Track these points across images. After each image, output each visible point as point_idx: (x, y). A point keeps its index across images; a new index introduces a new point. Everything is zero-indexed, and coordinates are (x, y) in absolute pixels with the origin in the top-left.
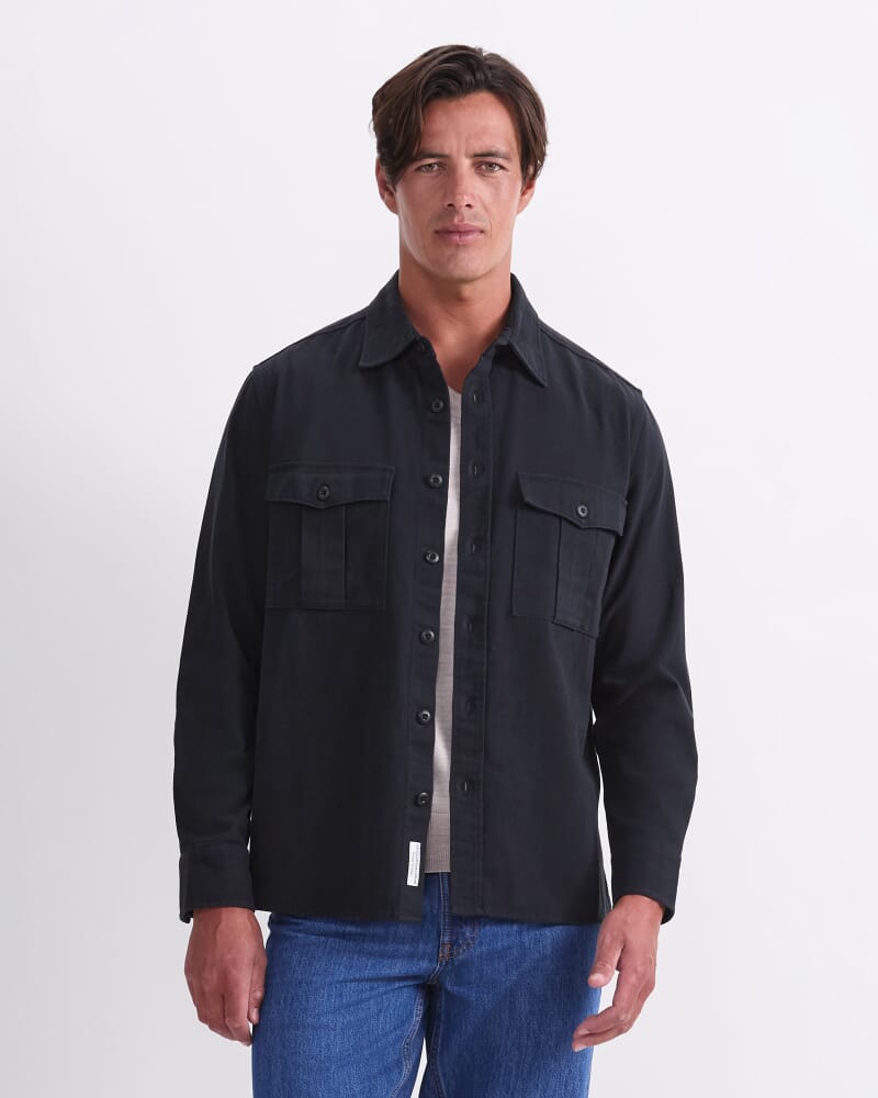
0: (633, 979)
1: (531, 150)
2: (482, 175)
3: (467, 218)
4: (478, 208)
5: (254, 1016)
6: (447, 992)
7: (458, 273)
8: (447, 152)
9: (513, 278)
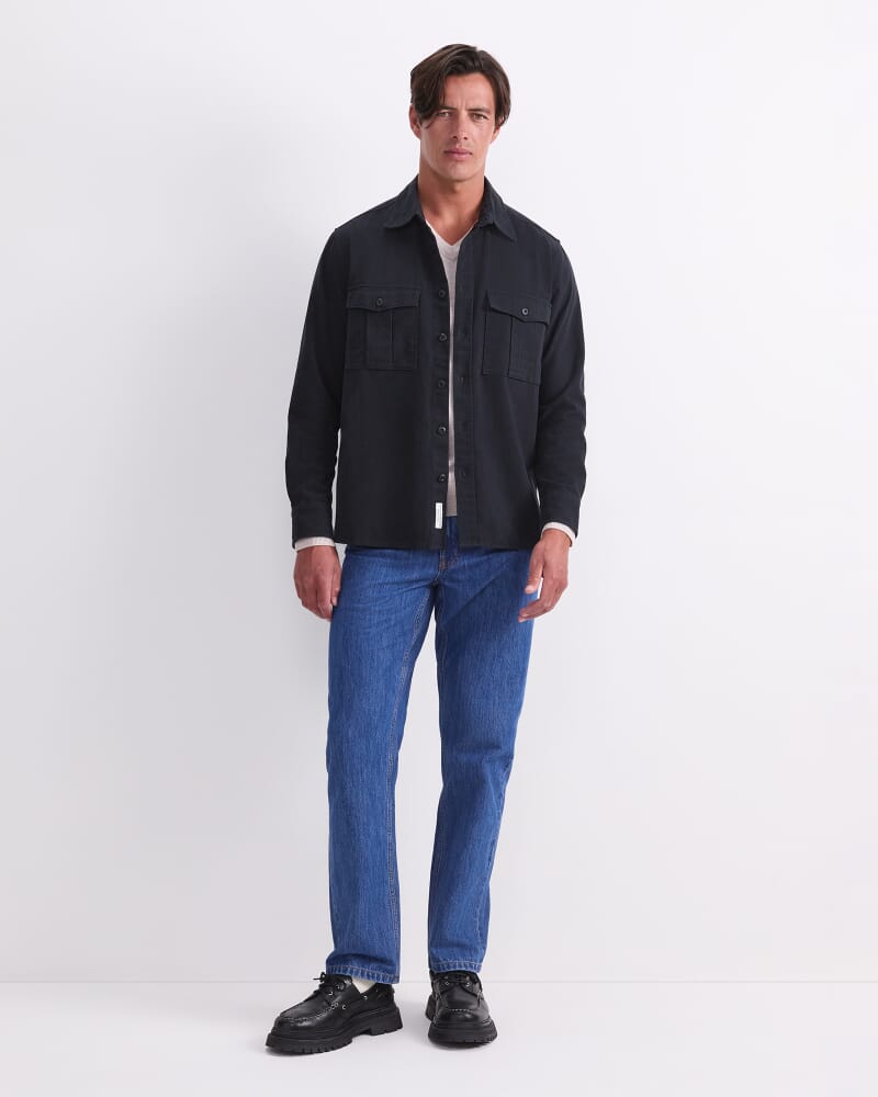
0: (550, 582)
1: (502, 107)
2: (474, 121)
3: (463, 145)
4: (470, 140)
5: (335, 601)
6: (445, 587)
7: (456, 177)
8: (455, 106)
9: (485, 179)
